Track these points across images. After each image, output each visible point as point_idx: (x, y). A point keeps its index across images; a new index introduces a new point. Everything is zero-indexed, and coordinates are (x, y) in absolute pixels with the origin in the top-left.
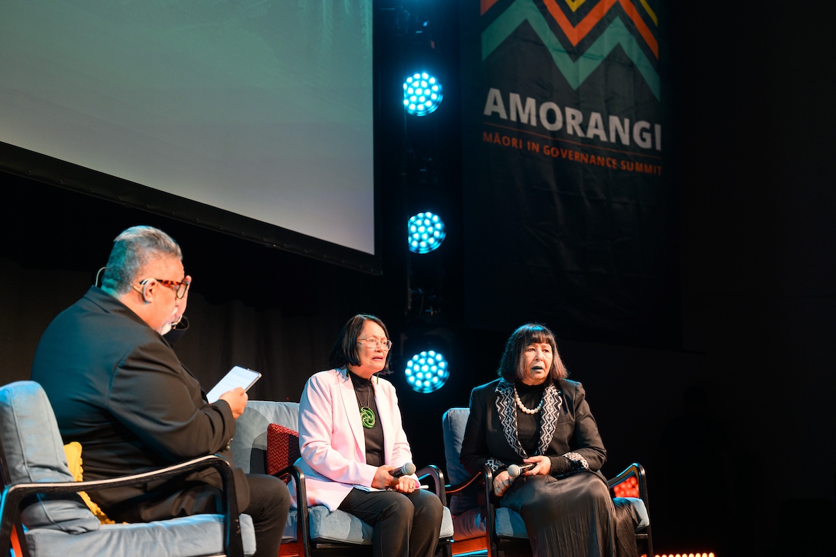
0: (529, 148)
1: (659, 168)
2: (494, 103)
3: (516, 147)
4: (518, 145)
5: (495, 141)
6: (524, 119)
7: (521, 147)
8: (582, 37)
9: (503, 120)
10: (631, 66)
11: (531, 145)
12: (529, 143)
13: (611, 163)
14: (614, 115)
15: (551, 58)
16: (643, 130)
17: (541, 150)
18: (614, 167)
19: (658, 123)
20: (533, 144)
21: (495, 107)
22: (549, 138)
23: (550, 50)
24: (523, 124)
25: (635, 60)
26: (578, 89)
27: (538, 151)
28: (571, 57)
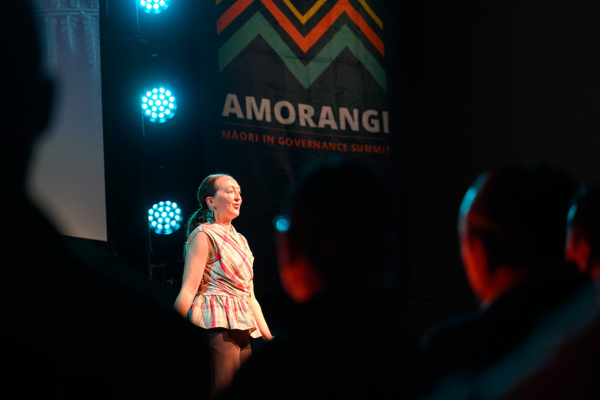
0: (264, 140)
1: (388, 148)
2: (231, 105)
3: (253, 140)
4: (255, 138)
5: (233, 137)
6: (259, 117)
7: (257, 140)
8: (312, 44)
9: (240, 119)
10: (359, 64)
11: (266, 138)
12: (264, 136)
13: (342, 147)
14: (344, 107)
15: (284, 64)
16: (371, 117)
17: (276, 141)
18: (345, 150)
19: (385, 110)
20: (268, 137)
21: (232, 109)
22: (284, 130)
23: (282, 58)
24: (259, 121)
25: (362, 60)
26: (310, 88)
27: (273, 142)
28: (303, 62)
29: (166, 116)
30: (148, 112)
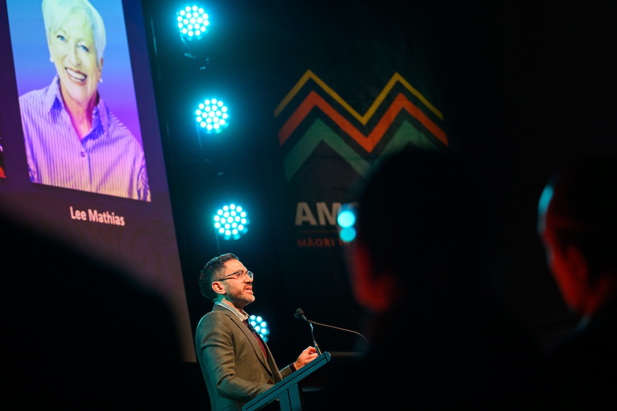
0: (341, 244)
2: (303, 214)
3: (330, 245)
5: (309, 245)
6: (333, 222)
7: (333, 245)
8: (376, 143)
15: (350, 166)
21: (305, 217)
23: (348, 160)
24: (333, 226)
28: (368, 162)
29: (240, 232)
30: (221, 231)
